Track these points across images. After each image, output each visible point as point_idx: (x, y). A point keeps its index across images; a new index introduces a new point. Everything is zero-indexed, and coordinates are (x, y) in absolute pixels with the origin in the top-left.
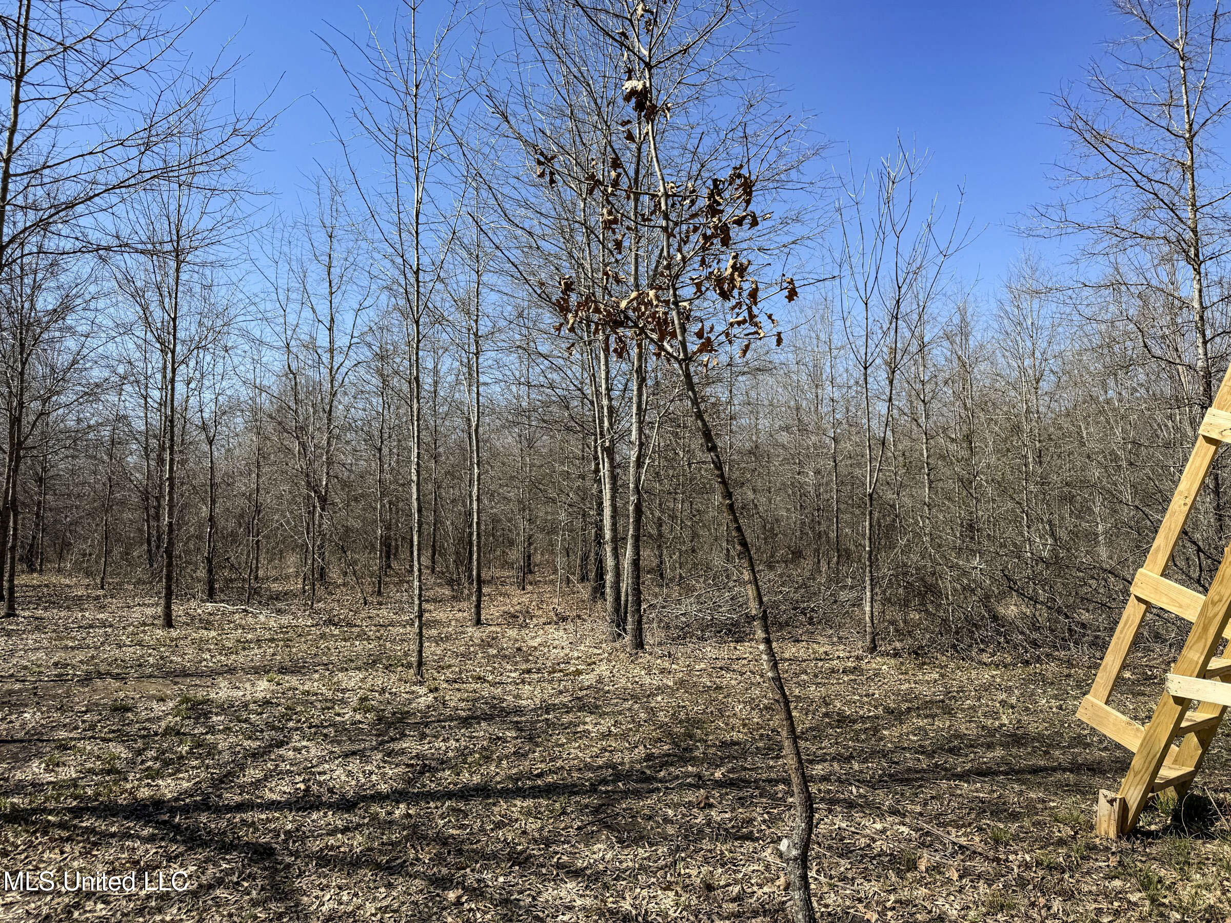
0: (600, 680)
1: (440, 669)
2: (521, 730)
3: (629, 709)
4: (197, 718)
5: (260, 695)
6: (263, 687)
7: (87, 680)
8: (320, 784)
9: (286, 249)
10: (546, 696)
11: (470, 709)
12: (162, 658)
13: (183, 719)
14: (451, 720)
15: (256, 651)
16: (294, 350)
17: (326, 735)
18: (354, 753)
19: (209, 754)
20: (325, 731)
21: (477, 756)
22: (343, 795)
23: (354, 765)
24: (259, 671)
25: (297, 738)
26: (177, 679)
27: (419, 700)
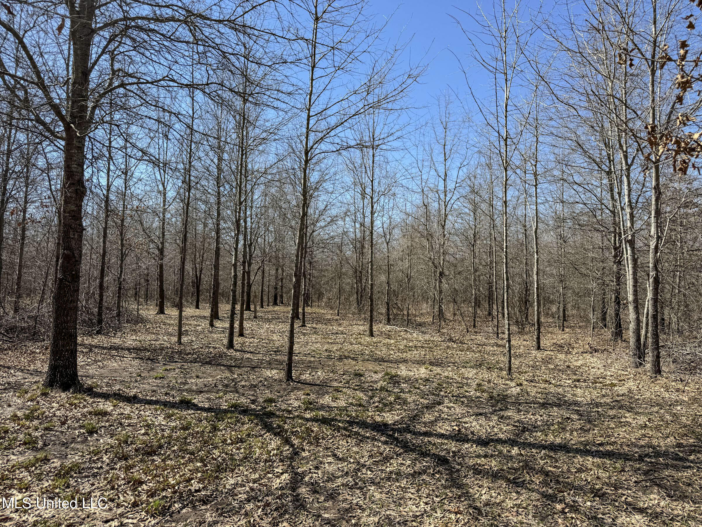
0: (630, 391)
1: (520, 373)
2: (581, 415)
3: (657, 412)
4: (394, 384)
5: (423, 376)
6: (423, 372)
7: (340, 359)
8: (466, 428)
9: (422, 139)
10: (594, 397)
11: (544, 399)
12: (371, 351)
13: (388, 383)
14: (534, 404)
15: (416, 352)
16: (426, 193)
17: (463, 402)
18: (481, 414)
19: (404, 403)
20: (462, 400)
21: (556, 427)
22: (480, 437)
23: (482, 420)
24: (420, 363)
25: (447, 401)
26: (380, 363)
27: (512, 389)
